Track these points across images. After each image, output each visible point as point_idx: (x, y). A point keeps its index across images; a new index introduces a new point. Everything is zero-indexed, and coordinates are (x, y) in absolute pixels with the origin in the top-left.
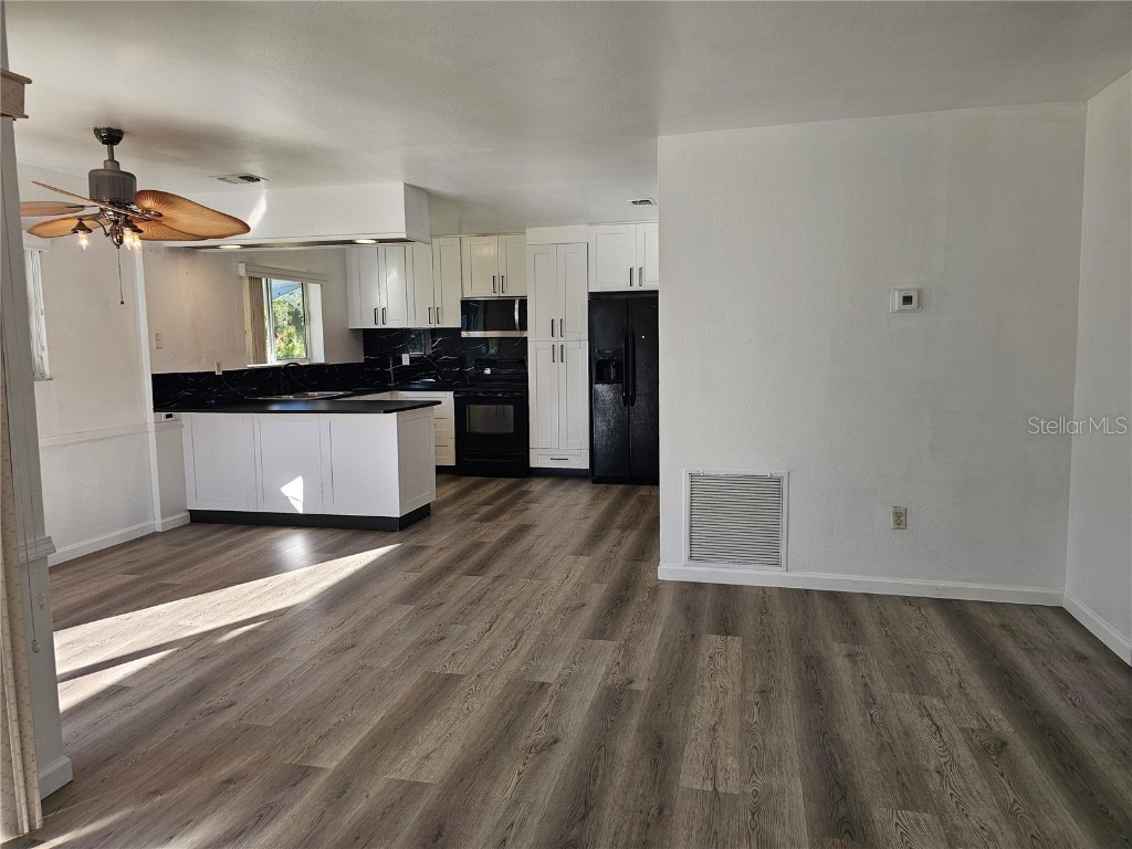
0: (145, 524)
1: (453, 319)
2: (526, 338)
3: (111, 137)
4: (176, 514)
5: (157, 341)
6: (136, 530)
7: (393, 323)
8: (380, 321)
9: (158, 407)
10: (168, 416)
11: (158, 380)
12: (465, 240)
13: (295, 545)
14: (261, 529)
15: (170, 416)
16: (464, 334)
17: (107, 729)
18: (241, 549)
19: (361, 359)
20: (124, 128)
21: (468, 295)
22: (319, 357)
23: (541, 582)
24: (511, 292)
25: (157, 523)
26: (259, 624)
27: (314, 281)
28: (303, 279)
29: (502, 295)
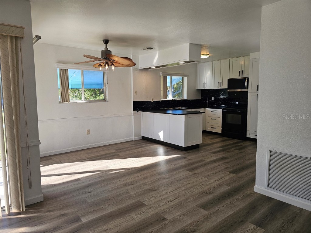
0: (131, 138)
1: (225, 86)
2: (248, 92)
3: (106, 42)
4: (138, 136)
5: (135, 93)
6: (128, 139)
7: (208, 87)
8: (204, 87)
9: (134, 109)
10: (137, 112)
11: (135, 103)
12: (231, 59)
13: (161, 149)
14: (153, 144)
15: (138, 112)
16: (228, 91)
17: (64, 190)
18: (143, 148)
19: (200, 98)
20: (109, 40)
21: (231, 78)
22: (185, 98)
23: (208, 179)
24: (245, 76)
25: (133, 138)
26: (122, 171)
27: (185, 76)
28: (183, 75)
29: (242, 77)
